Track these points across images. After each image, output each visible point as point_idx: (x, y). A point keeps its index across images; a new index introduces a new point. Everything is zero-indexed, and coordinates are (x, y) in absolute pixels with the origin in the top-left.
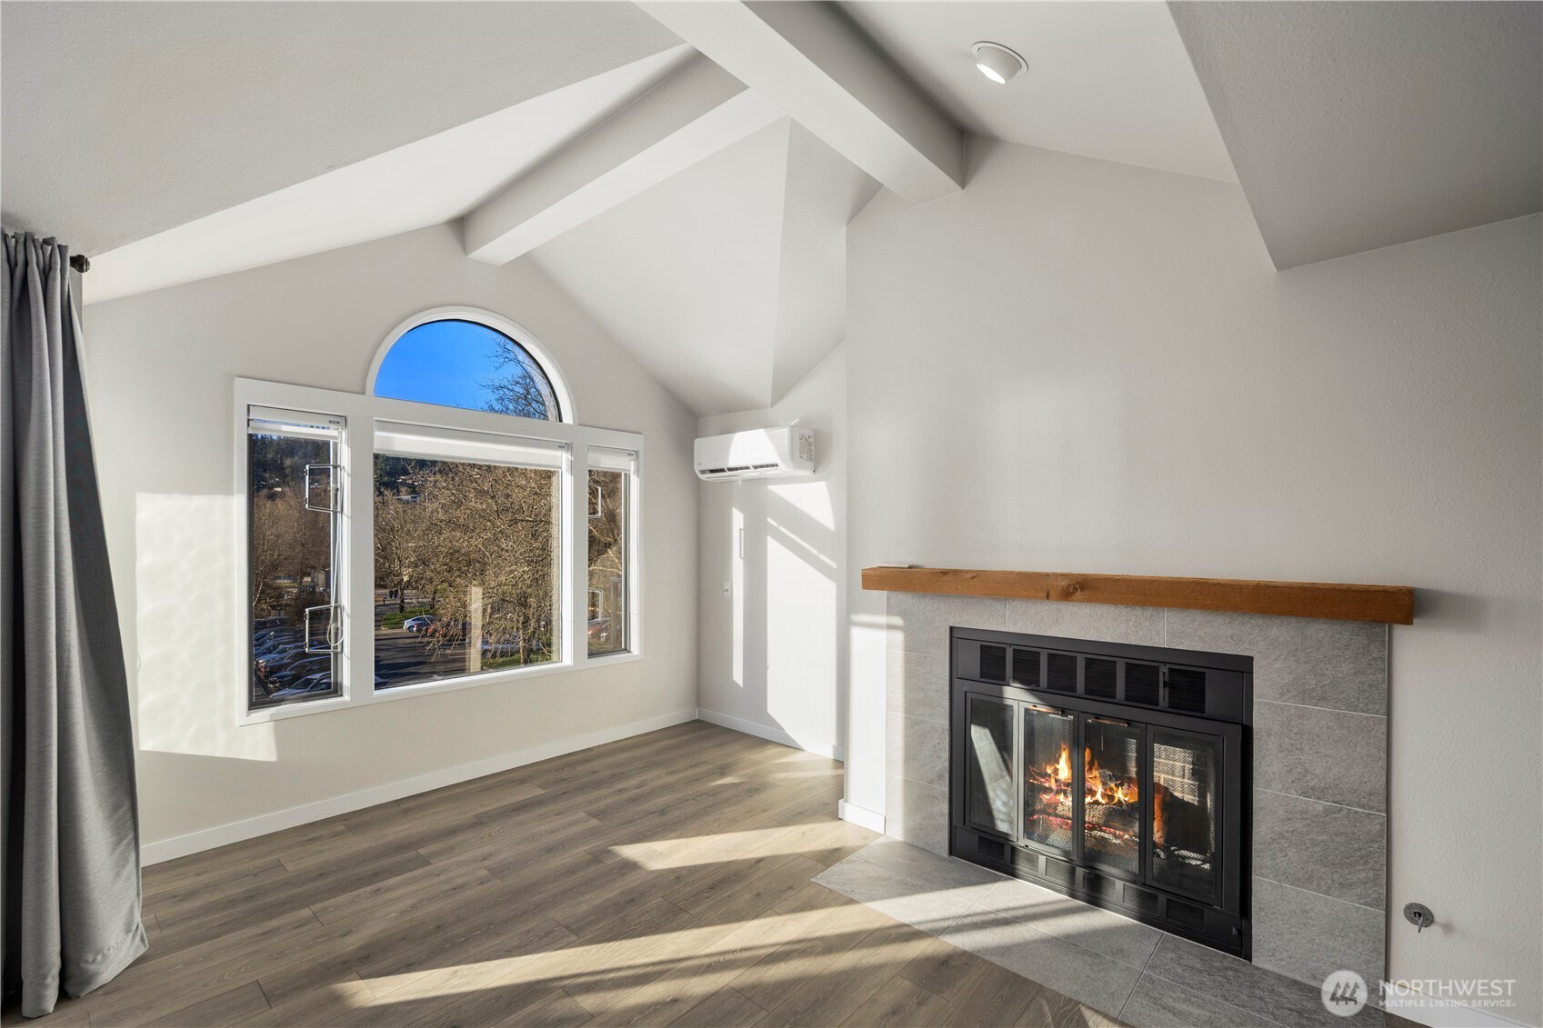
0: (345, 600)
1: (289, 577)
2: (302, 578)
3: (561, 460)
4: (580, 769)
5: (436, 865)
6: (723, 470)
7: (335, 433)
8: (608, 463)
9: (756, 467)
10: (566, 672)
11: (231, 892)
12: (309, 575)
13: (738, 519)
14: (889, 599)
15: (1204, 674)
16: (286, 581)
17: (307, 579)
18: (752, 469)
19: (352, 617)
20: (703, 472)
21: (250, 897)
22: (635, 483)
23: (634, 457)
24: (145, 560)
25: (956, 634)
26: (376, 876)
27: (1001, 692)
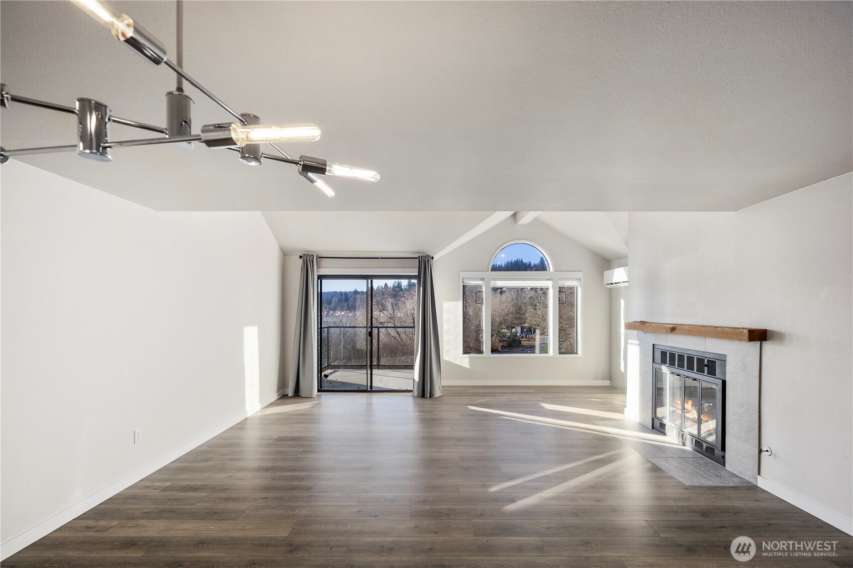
0: (484, 328)
1: (507, 328)
2: (512, 329)
3: (548, 284)
4: (550, 389)
5: (497, 397)
6: (612, 284)
7: (482, 283)
8: (568, 284)
9: (623, 282)
10: (551, 358)
11: (457, 392)
12: (514, 328)
13: (622, 303)
14: (638, 333)
15: (715, 361)
16: (506, 330)
17: (514, 330)
18: (622, 283)
19: (485, 333)
20: (608, 284)
21: (460, 393)
22: (579, 290)
23: (579, 280)
24: (445, 317)
25: (655, 347)
26: (484, 396)
27: (661, 367)
